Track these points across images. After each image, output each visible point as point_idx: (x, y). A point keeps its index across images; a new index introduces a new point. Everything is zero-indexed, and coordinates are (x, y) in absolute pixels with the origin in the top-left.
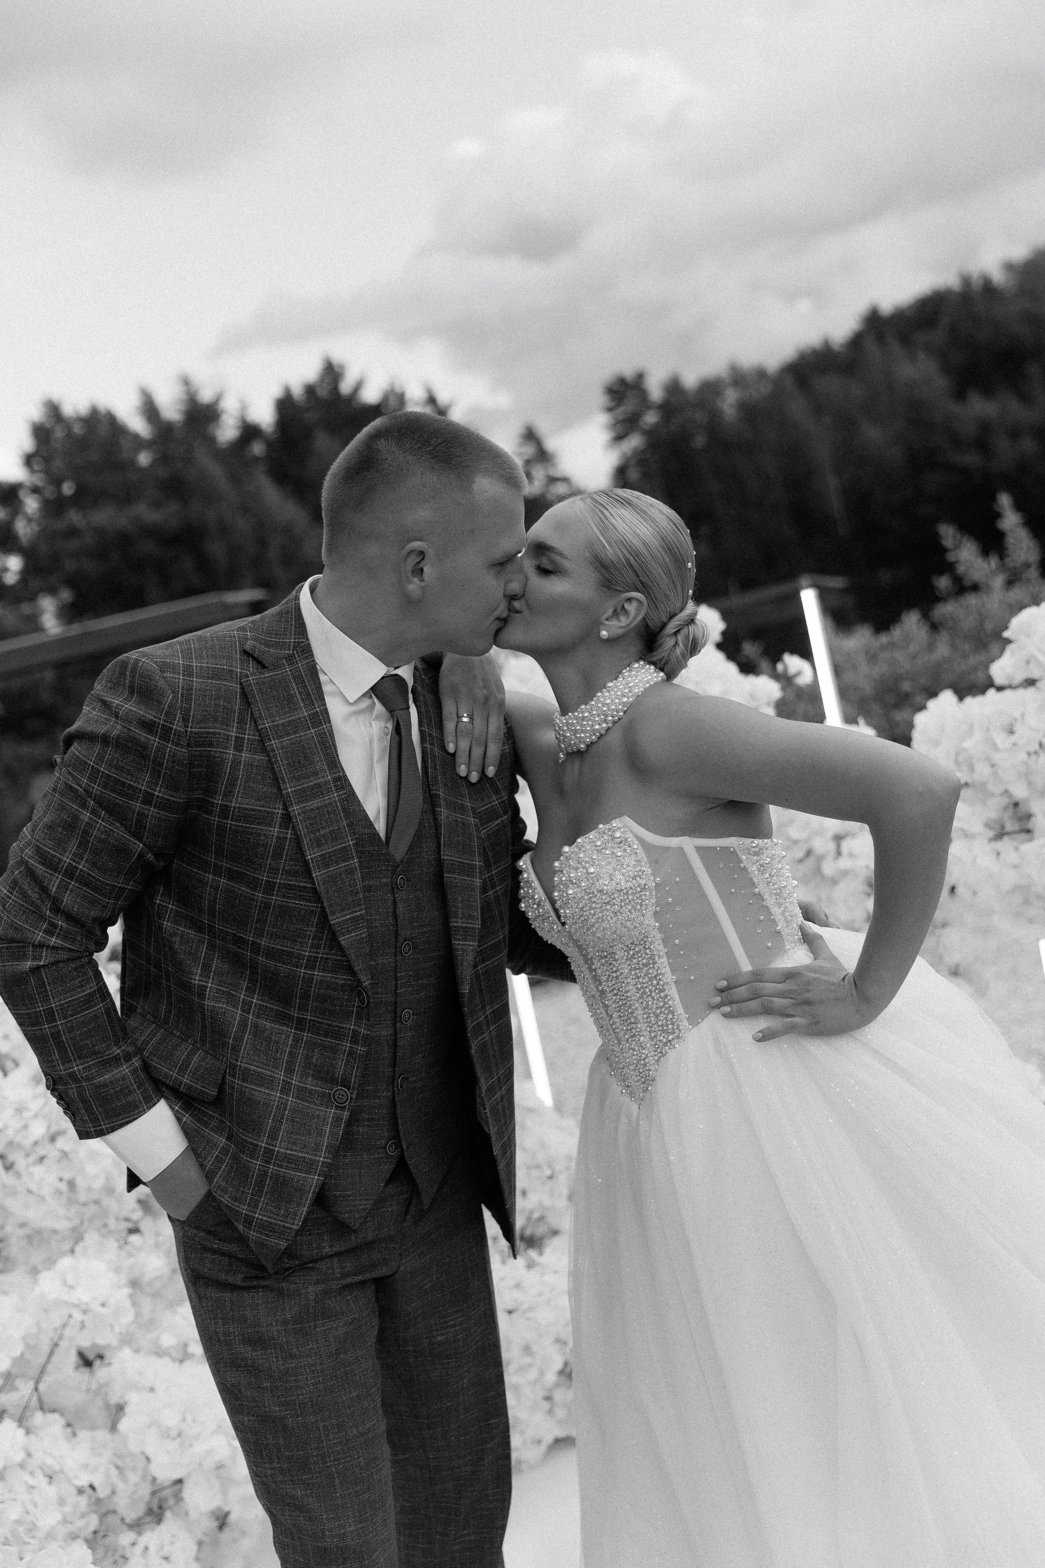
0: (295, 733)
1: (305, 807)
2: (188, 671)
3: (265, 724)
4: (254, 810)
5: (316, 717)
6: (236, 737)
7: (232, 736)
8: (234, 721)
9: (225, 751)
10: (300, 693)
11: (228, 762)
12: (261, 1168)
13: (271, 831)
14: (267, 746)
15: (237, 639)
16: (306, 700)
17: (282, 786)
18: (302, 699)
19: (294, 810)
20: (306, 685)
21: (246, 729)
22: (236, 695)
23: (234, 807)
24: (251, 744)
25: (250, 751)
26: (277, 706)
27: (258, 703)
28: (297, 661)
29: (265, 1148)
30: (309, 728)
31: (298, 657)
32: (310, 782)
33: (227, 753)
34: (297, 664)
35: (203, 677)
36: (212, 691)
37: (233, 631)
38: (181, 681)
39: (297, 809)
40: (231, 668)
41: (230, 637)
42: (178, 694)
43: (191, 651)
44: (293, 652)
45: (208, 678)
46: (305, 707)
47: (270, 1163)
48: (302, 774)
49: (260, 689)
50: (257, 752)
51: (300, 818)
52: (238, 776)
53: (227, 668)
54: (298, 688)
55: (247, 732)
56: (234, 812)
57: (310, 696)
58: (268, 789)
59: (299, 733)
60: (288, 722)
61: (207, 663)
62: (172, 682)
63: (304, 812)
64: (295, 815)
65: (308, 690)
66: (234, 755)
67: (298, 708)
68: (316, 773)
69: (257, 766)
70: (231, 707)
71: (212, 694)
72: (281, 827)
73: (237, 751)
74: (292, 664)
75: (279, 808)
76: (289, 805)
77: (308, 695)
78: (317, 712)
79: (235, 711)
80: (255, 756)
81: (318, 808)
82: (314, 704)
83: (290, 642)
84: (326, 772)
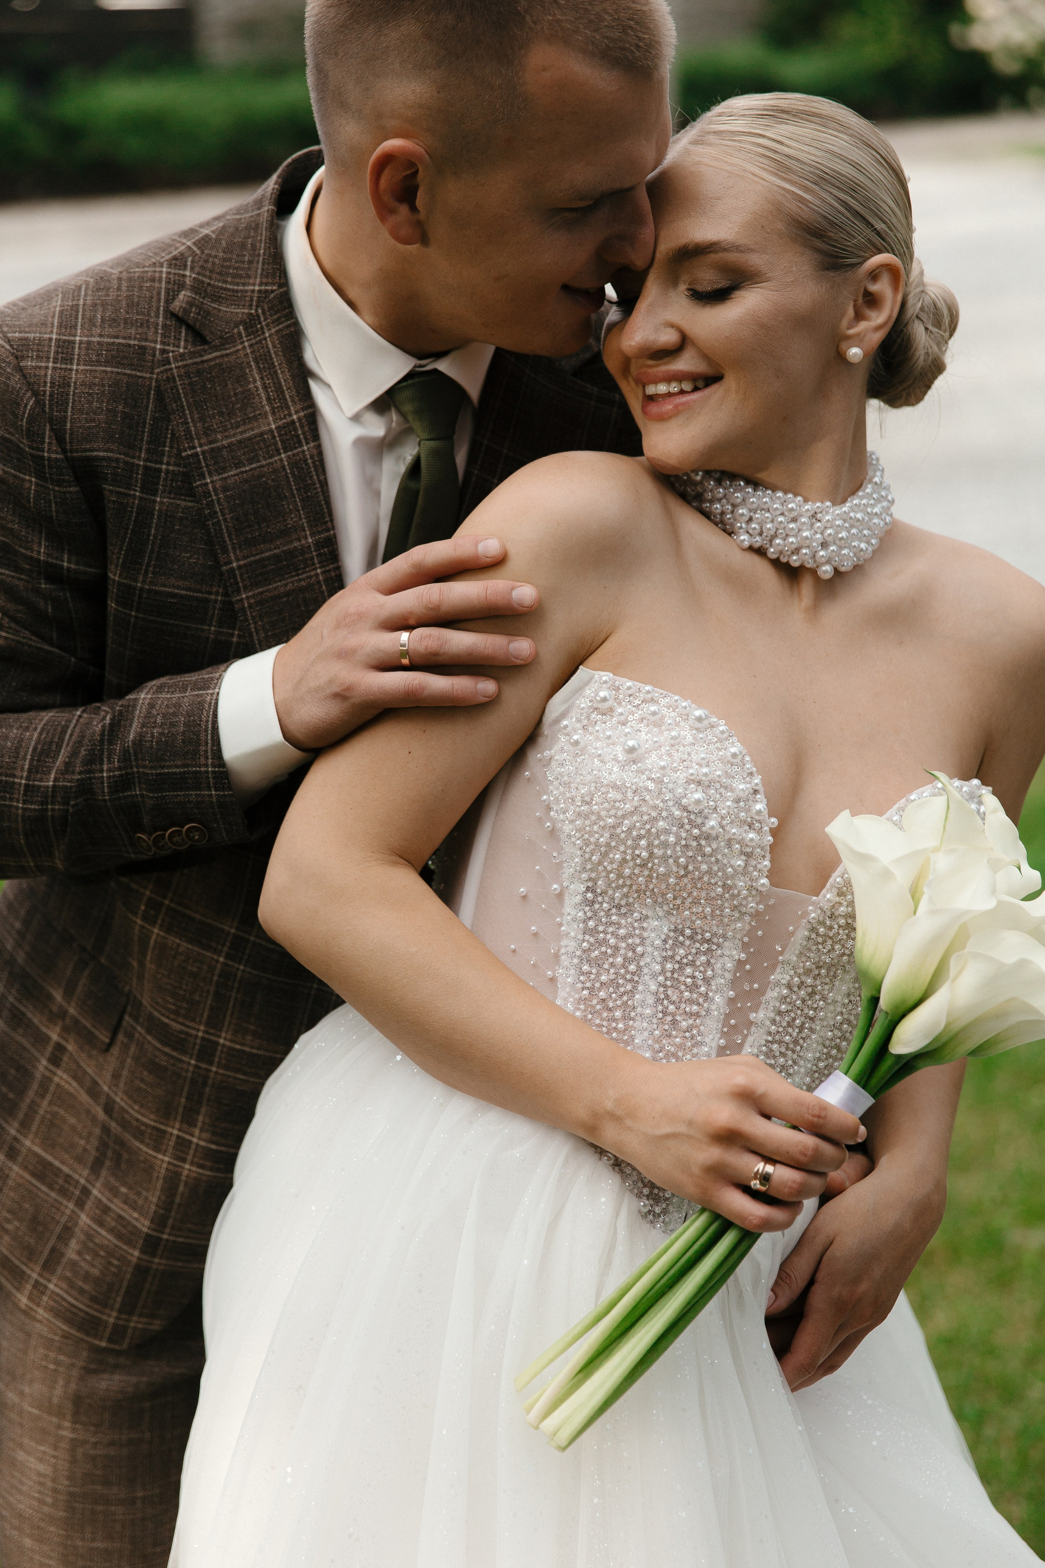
0: (251, 461)
1: (261, 593)
2: (65, 351)
3: (195, 448)
4: (174, 595)
5: (290, 432)
6: (145, 467)
7: (138, 465)
8: (142, 440)
9: (126, 491)
10: (265, 387)
11: (131, 512)
12: (171, 1167)
13: (203, 630)
14: (197, 487)
15: (163, 286)
16: (274, 399)
17: (222, 558)
18: (269, 399)
19: (242, 600)
20: (276, 372)
21: (163, 455)
22: (149, 394)
23: (142, 589)
24: (172, 480)
25: (170, 493)
26: (221, 414)
27: (184, 411)
28: (262, 328)
29: (178, 1137)
30: (278, 450)
31: (265, 320)
32: (275, 548)
33: (130, 495)
34: (263, 333)
35: (90, 362)
36: (103, 385)
37: (161, 265)
38: (50, 372)
39: (248, 598)
40: (144, 344)
41: (153, 280)
42: (44, 395)
43: (78, 311)
44: (256, 311)
45: (99, 363)
46: (274, 413)
47: (184, 1160)
48: (260, 535)
49: (191, 384)
50: (183, 495)
51: (251, 613)
52: (149, 535)
53: (136, 343)
54: (262, 378)
55: (165, 460)
56: (140, 597)
57: (283, 392)
58: (198, 559)
59: (258, 461)
60: (240, 442)
61: (101, 336)
62: (35, 375)
63: (259, 603)
64: (243, 608)
65: (280, 383)
66: (141, 499)
67: (259, 414)
68: (285, 533)
69: (181, 519)
70: (138, 416)
71: (104, 391)
72: (220, 624)
73: (147, 493)
74: (255, 333)
75: (217, 594)
76: (233, 592)
77: (279, 389)
78: (293, 422)
79: (144, 423)
80: (178, 502)
81: (287, 594)
82: (288, 408)
83: (253, 291)
84: (304, 530)
